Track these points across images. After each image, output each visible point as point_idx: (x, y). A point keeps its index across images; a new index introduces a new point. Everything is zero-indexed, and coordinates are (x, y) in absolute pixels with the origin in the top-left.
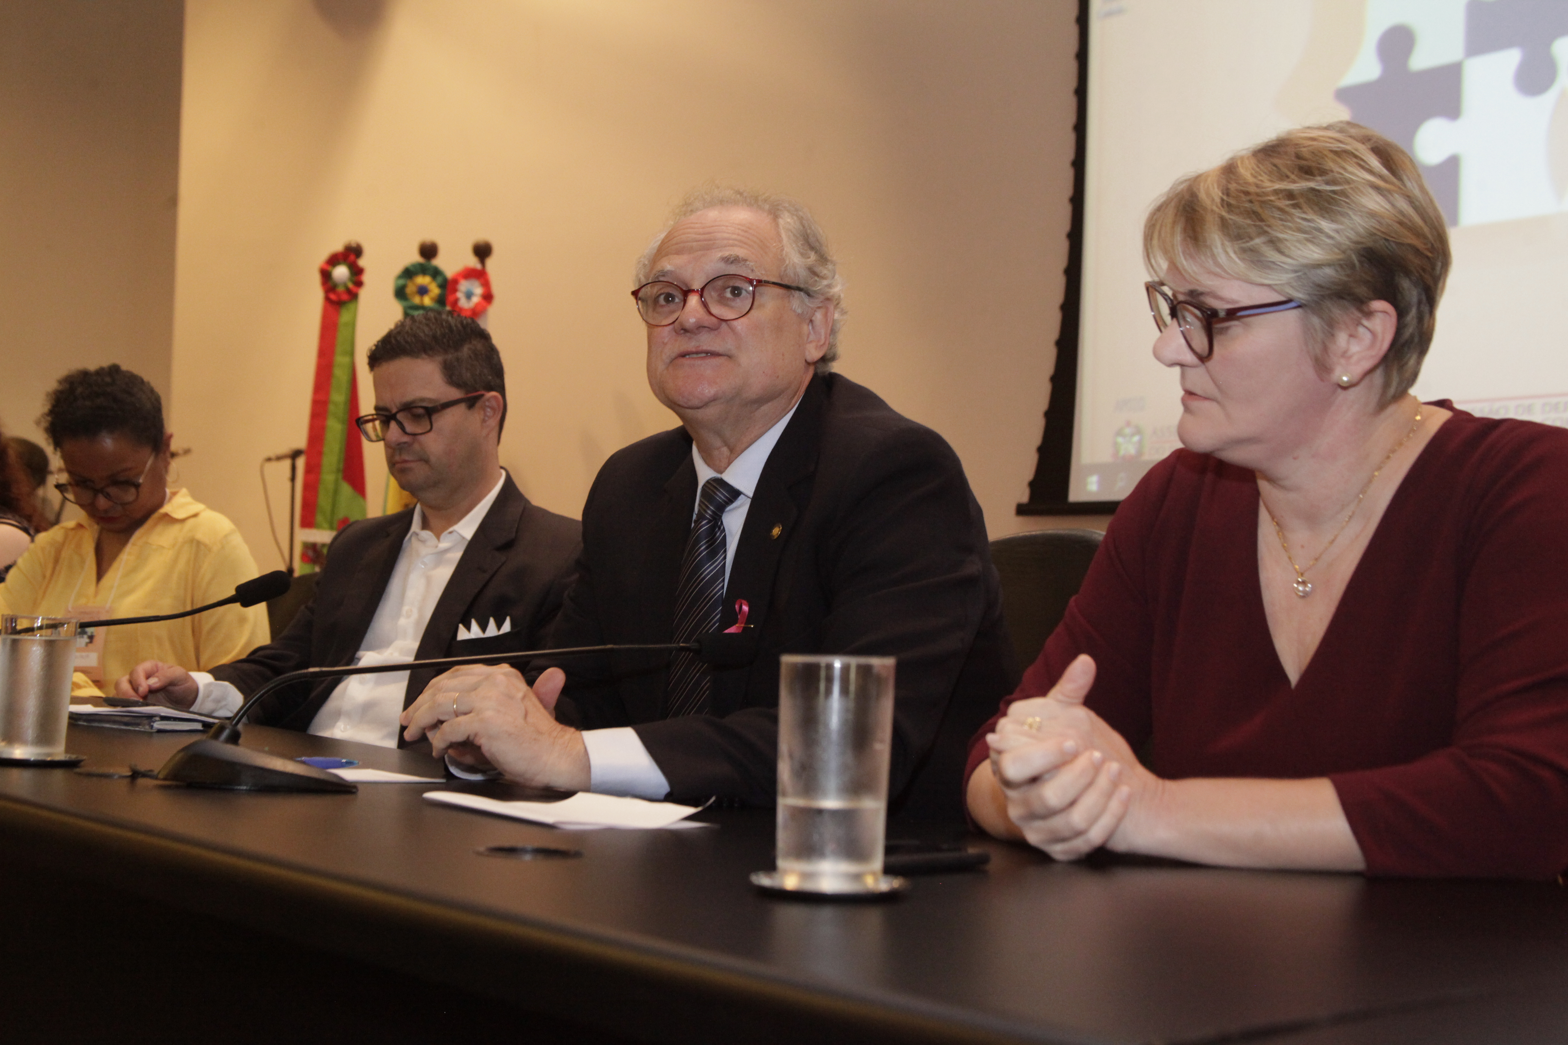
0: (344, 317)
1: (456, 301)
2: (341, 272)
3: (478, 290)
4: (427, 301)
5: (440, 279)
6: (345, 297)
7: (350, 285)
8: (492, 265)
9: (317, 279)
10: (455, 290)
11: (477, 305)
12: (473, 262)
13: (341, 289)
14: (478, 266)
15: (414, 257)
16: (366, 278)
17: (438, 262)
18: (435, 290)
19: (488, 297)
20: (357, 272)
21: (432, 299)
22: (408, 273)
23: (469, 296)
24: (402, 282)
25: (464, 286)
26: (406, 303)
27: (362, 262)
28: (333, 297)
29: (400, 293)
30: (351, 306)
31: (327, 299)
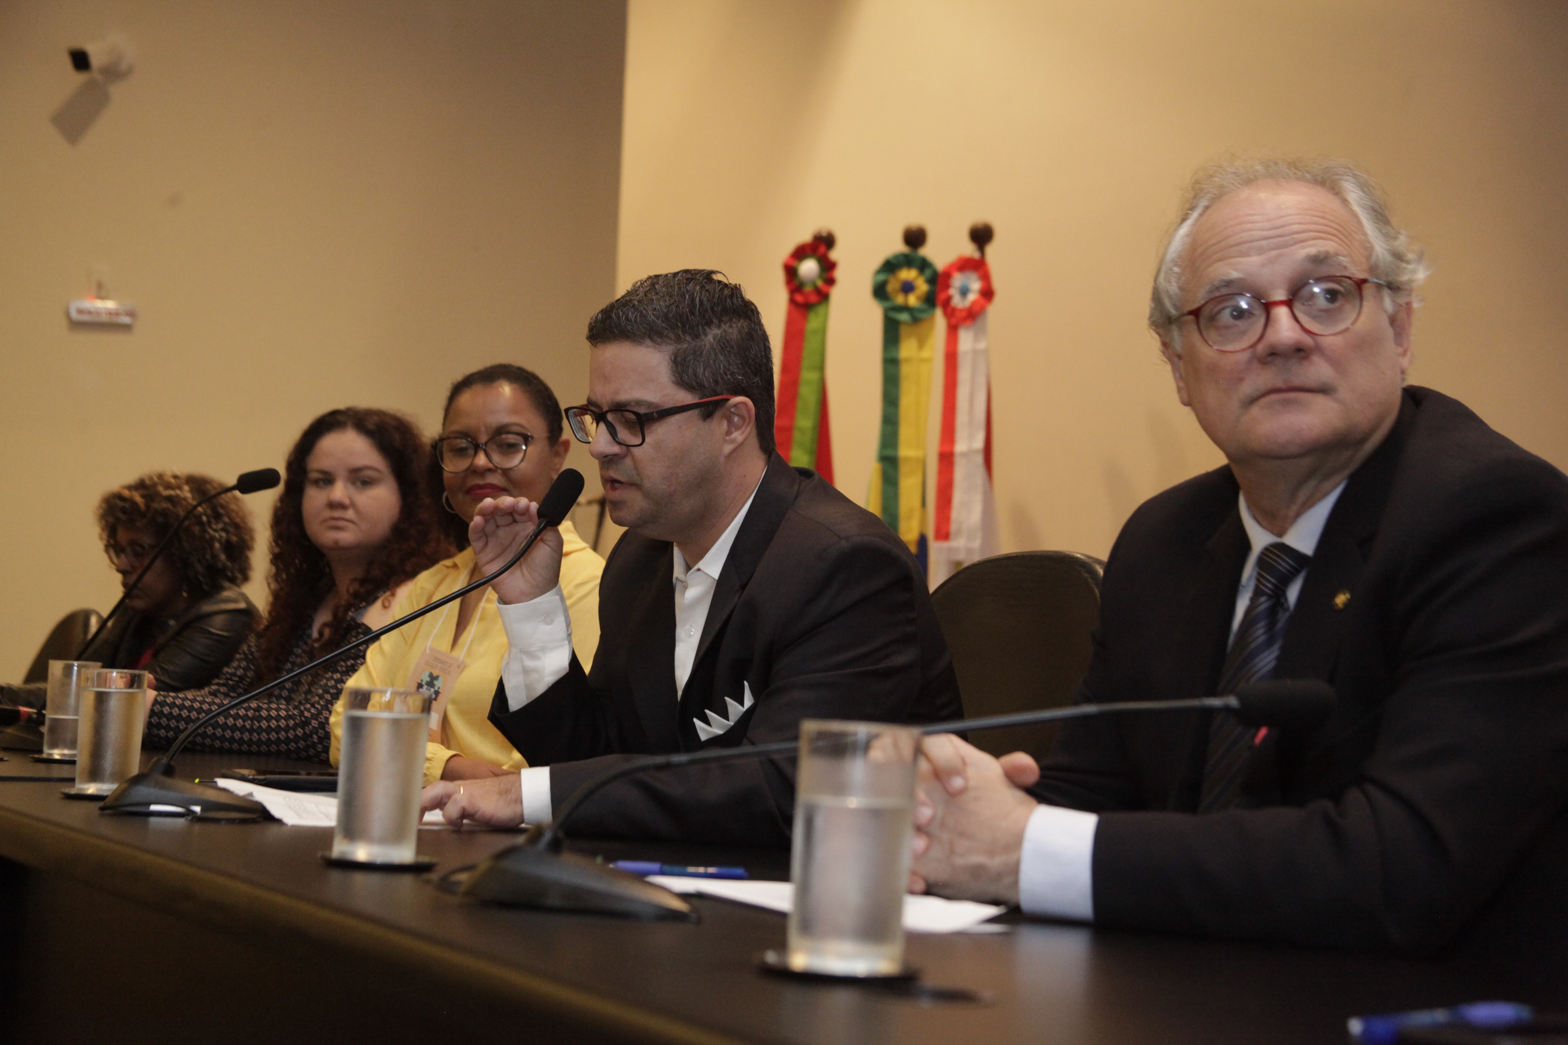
0: (813, 322)
1: (949, 299)
2: (809, 268)
3: (976, 285)
4: (913, 300)
5: (928, 273)
6: (813, 298)
7: (820, 283)
8: (992, 251)
9: (780, 277)
10: (947, 286)
11: (974, 303)
12: (969, 250)
13: (808, 288)
14: (976, 255)
15: (898, 247)
16: (839, 274)
17: (927, 251)
18: (922, 287)
19: (988, 294)
20: (828, 267)
21: (918, 298)
22: (890, 266)
23: (964, 292)
24: (882, 277)
25: (958, 280)
26: (888, 304)
27: (834, 255)
28: (799, 298)
29: (880, 292)
30: (821, 309)
31: (792, 301)
